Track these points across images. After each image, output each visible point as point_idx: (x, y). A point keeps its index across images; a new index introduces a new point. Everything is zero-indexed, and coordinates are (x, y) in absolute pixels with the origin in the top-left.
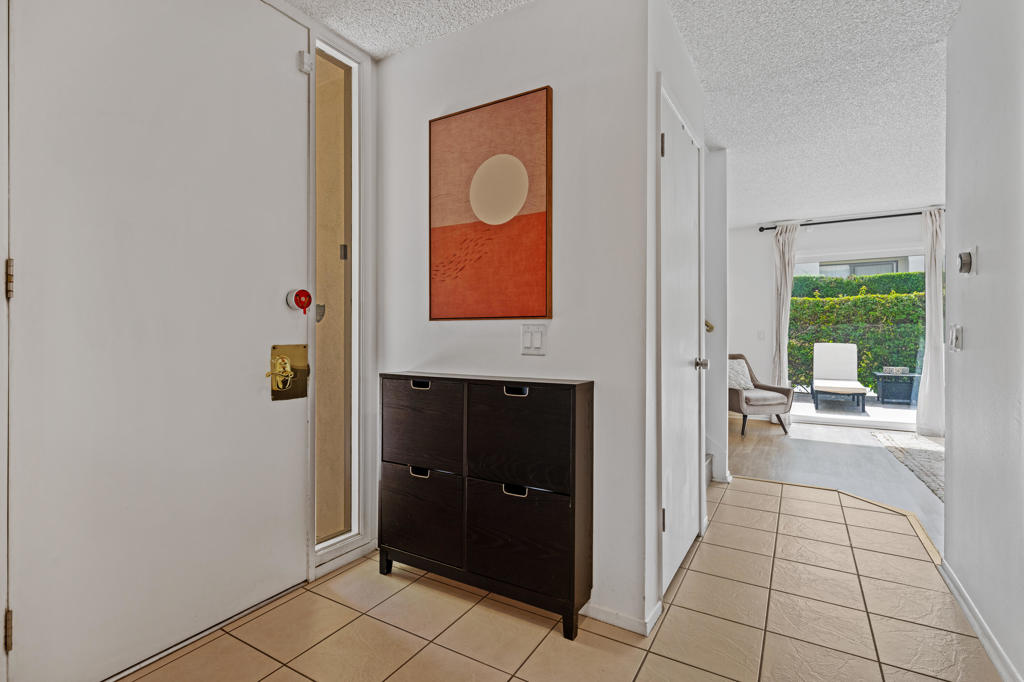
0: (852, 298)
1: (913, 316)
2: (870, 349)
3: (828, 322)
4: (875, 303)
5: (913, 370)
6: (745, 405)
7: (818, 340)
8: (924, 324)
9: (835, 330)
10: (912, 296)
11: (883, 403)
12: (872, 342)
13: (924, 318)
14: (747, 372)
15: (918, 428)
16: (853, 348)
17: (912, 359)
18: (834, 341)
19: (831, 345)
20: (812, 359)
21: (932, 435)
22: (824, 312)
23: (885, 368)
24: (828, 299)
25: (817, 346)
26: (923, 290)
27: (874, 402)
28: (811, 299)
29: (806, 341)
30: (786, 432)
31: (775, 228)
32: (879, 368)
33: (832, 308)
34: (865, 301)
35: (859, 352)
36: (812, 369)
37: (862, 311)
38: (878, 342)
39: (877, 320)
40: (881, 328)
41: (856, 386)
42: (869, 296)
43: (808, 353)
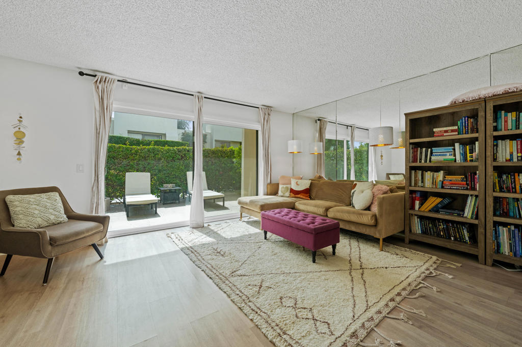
0: (147, 147)
2: (156, 175)
3: (133, 160)
4: (158, 151)
6: (50, 247)
7: (128, 171)
9: (138, 165)
10: (175, 148)
11: (164, 204)
12: (157, 171)
14: (60, 204)
15: (191, 224)
16: (149, 174)
18: (137, 171)
19: (135, 173)
20: (125, 182)
22: (132, 154)
23: (164, 185)
24: (134, 147)
25: (127, 174)
28: (124, 146)
29: (120, 171)
30: (102, 257)
31: (95, 76)
32: (161, 186)
33: (137, 152)
34: (153, 149)
35: (151, 177)
36: (124, 188)
37: (153, 155)
38: (160, 171)
39: (160, 159)
40: (161, 163)
41: (151, 198)
42: (156, 147)
43: (121, 178)
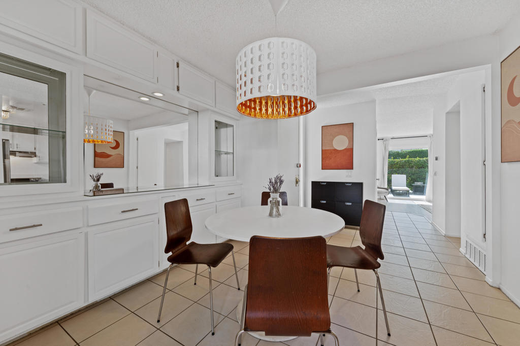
0: (404, 159)
1: (424, 166)
2: (410, 176)
3: (396, 167)
4: (412, 161)
5: (424, 183)
7: (393, 174)
8: (428, 168)
10: (424, 159)
11: (415, 194)
12: (411, 174)
13: (428, 166)
15: (426, 200)
16: (404, 176)
17: (424, 180)
19: (397, 175)
21: (429, 201)
25: (393, 175)
26: (427, 156)
27: (411, 194)
28: (390, 160)
30: (387, 201)
31: (383, 139)
32: (414, 183)
33: (397, 163)
34: (408, 161)
35: (407, 177)
37: (407, 164)
38: (413, 174)
39: (412, 167)
40: (414, 169)
41: (407, 188)
42: (410, 159)
